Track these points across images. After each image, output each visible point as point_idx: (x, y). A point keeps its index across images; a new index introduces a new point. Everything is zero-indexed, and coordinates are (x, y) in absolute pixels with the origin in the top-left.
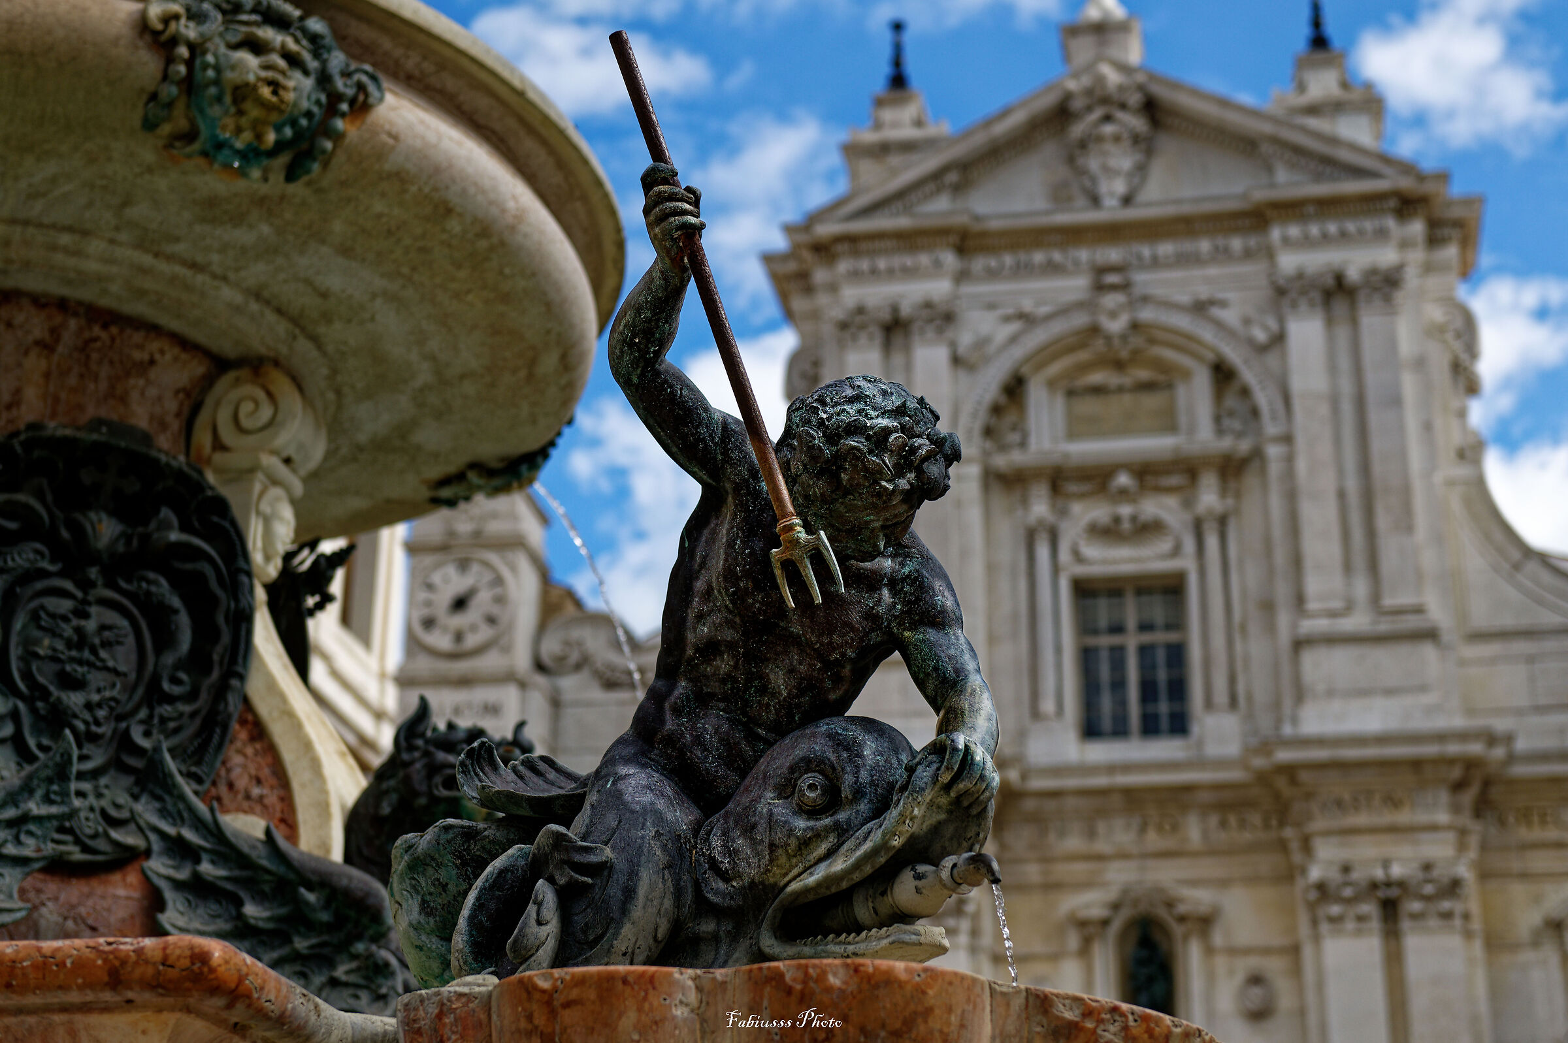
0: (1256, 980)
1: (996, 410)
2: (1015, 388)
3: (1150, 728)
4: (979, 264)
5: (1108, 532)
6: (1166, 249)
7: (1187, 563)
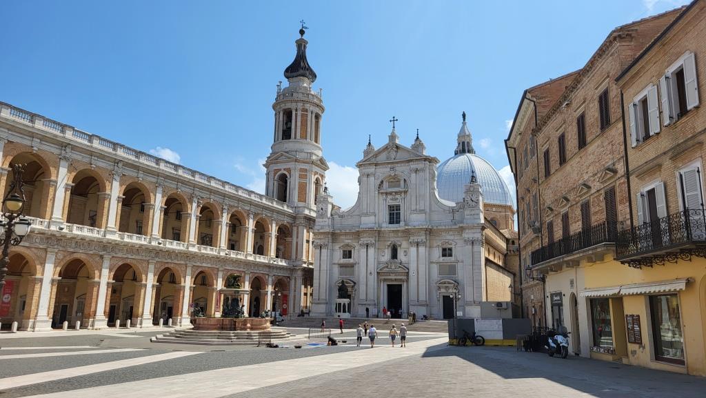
0: (405, 251)
1: (380, 185)
2: (382, 182)
3: (397, 223)
4: (378, 167)
5: (392, 199)
6: (399, 165)
7: (400, 203)
